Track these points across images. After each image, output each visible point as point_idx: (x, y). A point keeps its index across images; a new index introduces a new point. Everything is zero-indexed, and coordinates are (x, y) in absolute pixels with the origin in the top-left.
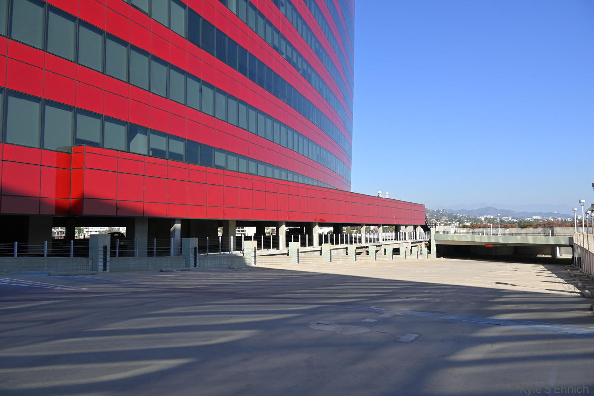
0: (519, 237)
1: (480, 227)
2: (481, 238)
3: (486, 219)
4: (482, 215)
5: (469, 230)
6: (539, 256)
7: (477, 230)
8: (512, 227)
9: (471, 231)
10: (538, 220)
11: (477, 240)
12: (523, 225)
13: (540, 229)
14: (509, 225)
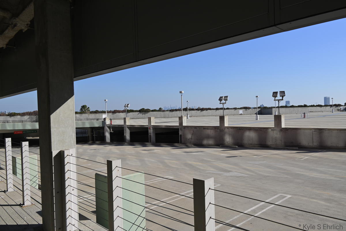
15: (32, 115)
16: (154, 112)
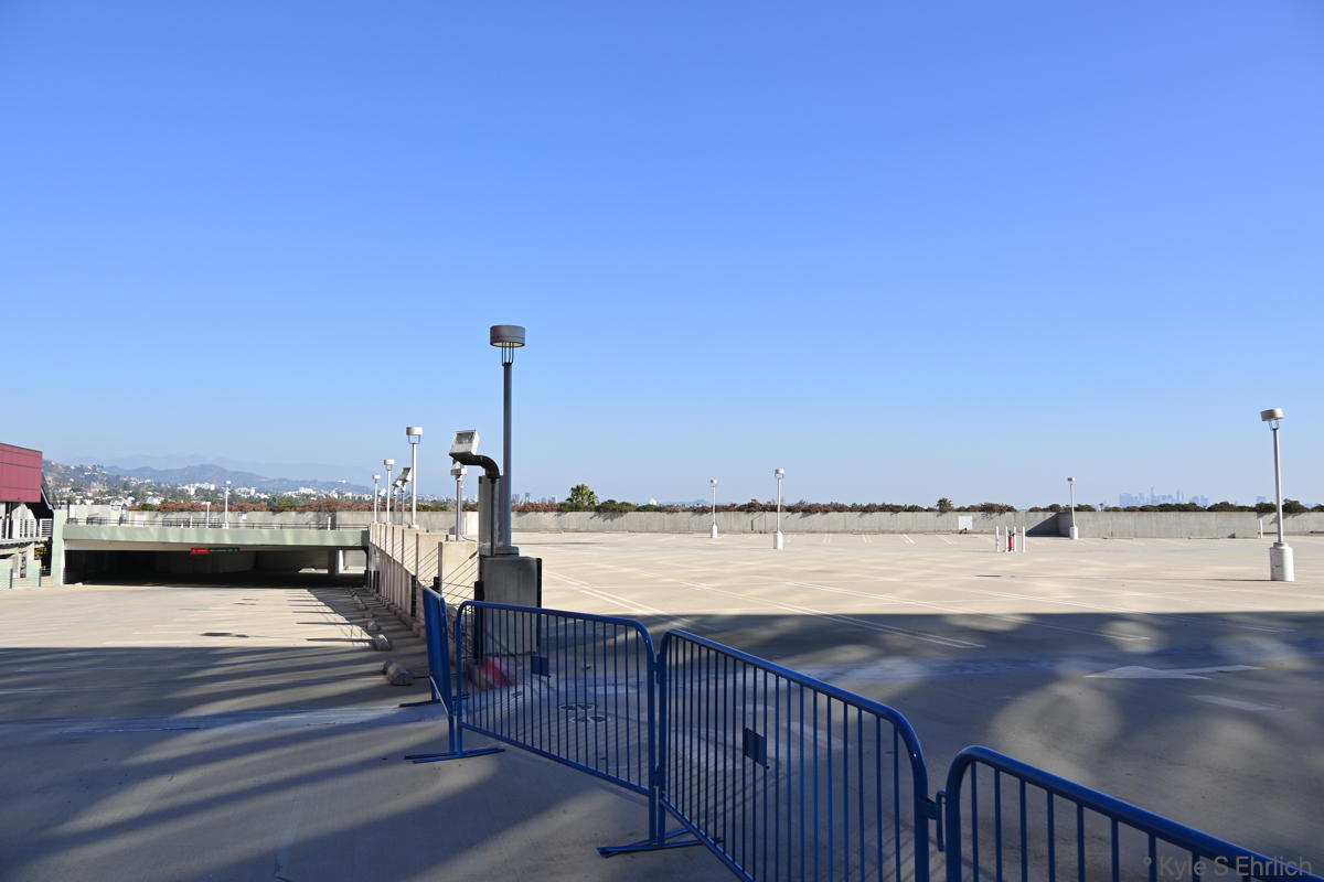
0: (266, 532)
1: (182, 510)
2: (182, 536)
3: (199, 491)
4: (191, 482)
5: (156, 516)
7: (174, 516)
8: (254, 510)
9: (160, 517)
10: (308, 496)
11: (172, 540)
12: (275, 507)
13: (310, 515)
14: (248, 505)
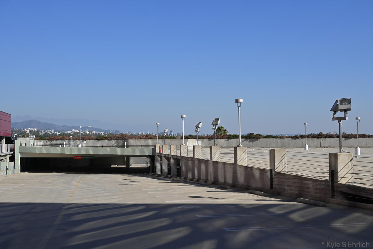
5: (47, 142)
6: (112, 166)
8: (89, 139)
14: (87, 137)
15: (118, 139)
16: (267, 139)
